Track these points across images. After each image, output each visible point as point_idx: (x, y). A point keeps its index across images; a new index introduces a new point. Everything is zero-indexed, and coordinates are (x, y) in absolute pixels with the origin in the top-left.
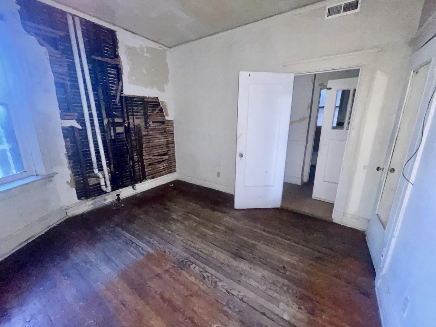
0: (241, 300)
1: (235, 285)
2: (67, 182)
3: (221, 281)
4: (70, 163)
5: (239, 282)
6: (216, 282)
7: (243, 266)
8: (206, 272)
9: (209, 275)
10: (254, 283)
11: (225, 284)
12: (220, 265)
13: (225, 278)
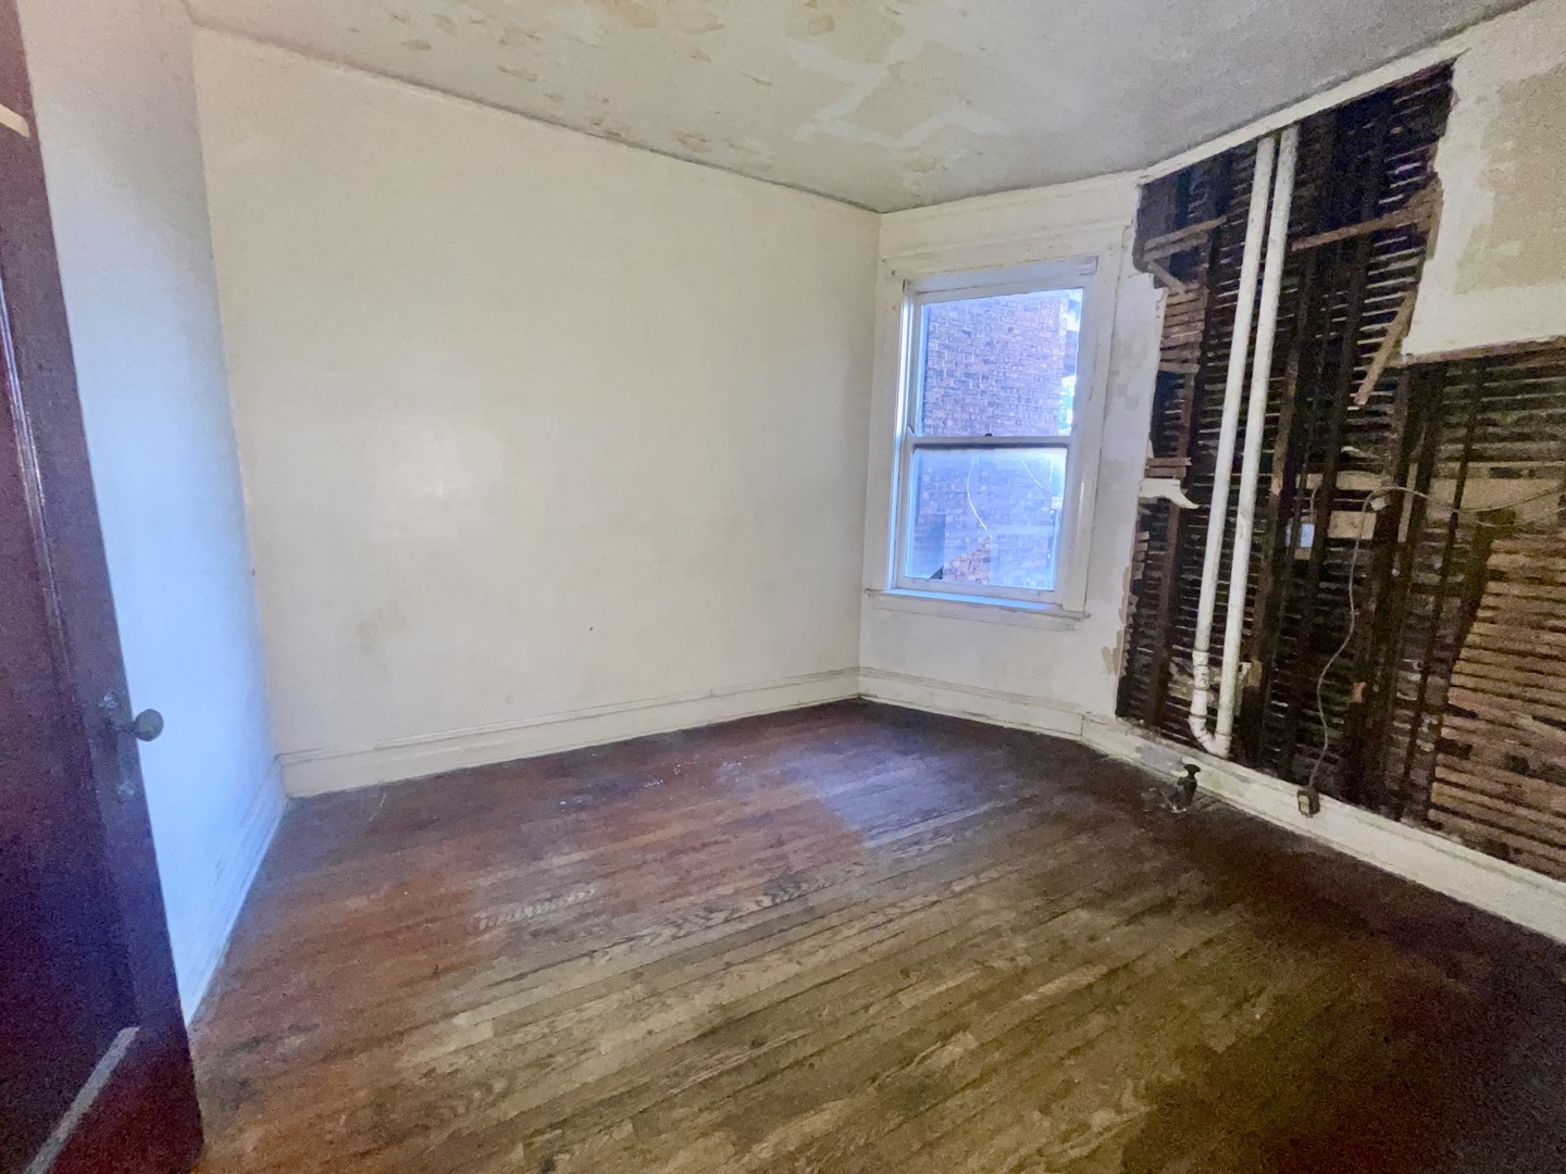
0: (591, 954)
1: (635, 960)
2: (1105, 651)
3: (674, 938)
4: (1130, 604)
5: (637, 975)
6: (679, 927)
7: (678, 1017)
8: (726, 921)
9: (710, 923)
10: (597, 1007)
11: (656, 942)
12: (727, 958)
13: (674, 948)
